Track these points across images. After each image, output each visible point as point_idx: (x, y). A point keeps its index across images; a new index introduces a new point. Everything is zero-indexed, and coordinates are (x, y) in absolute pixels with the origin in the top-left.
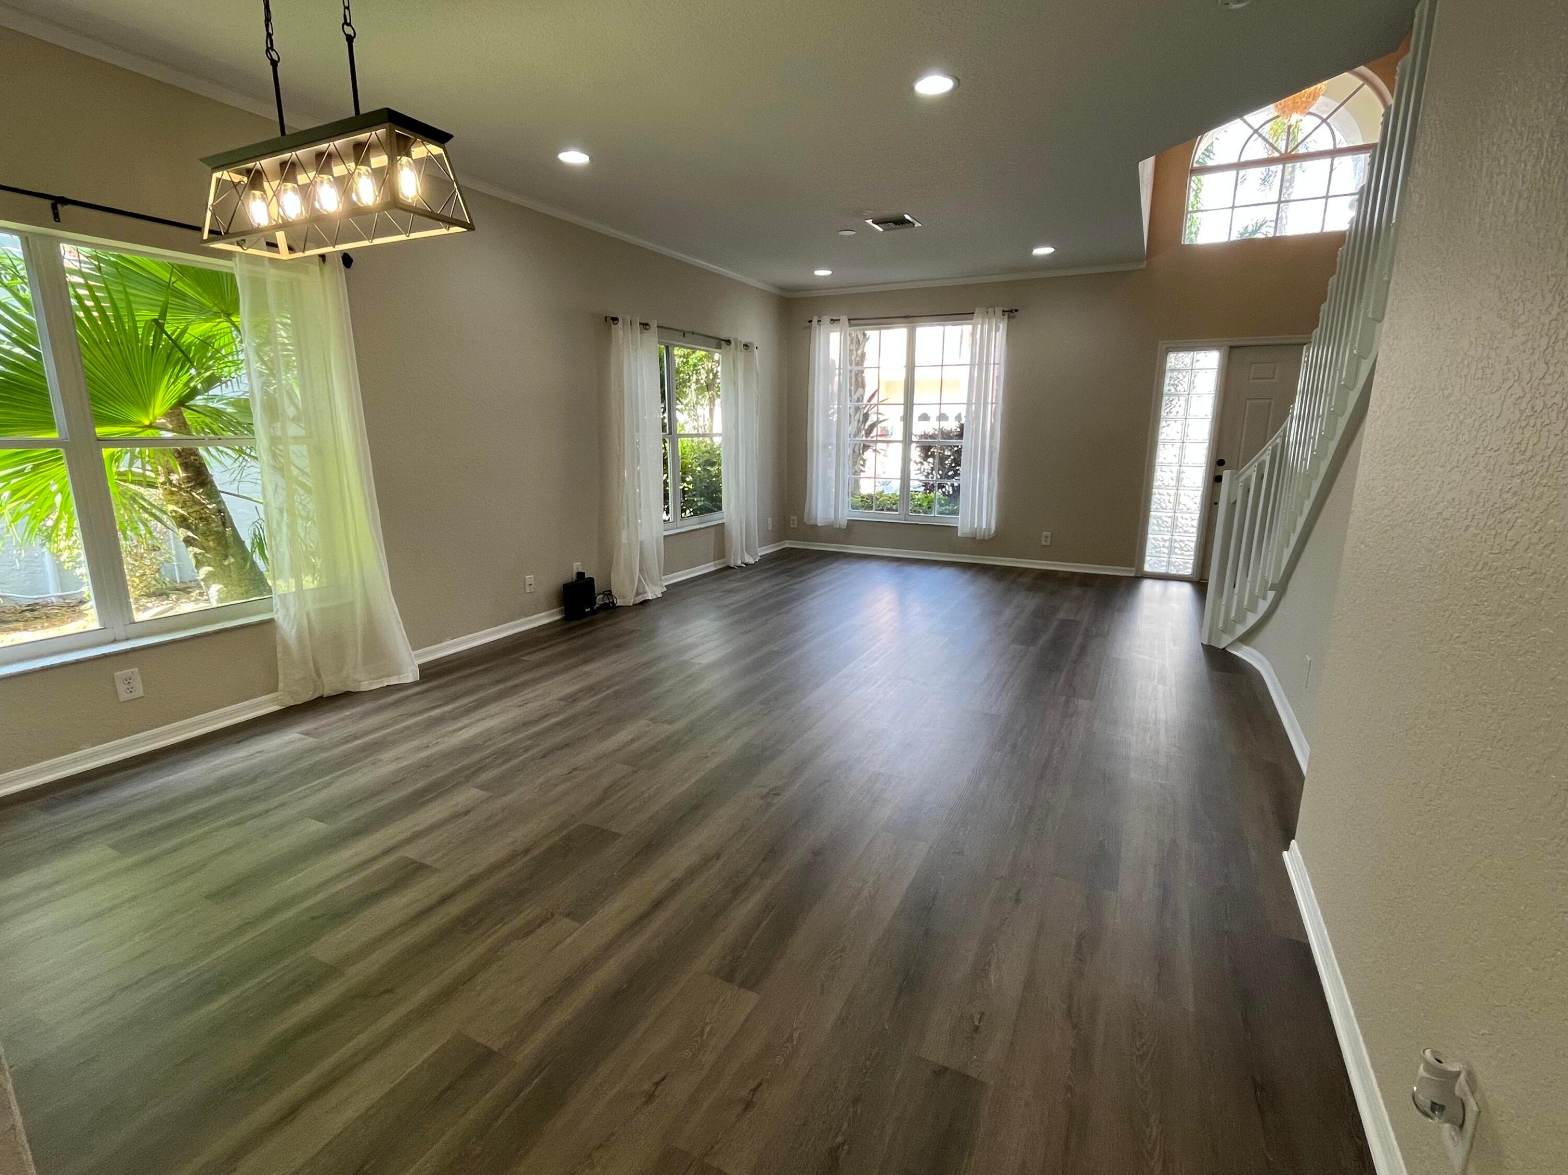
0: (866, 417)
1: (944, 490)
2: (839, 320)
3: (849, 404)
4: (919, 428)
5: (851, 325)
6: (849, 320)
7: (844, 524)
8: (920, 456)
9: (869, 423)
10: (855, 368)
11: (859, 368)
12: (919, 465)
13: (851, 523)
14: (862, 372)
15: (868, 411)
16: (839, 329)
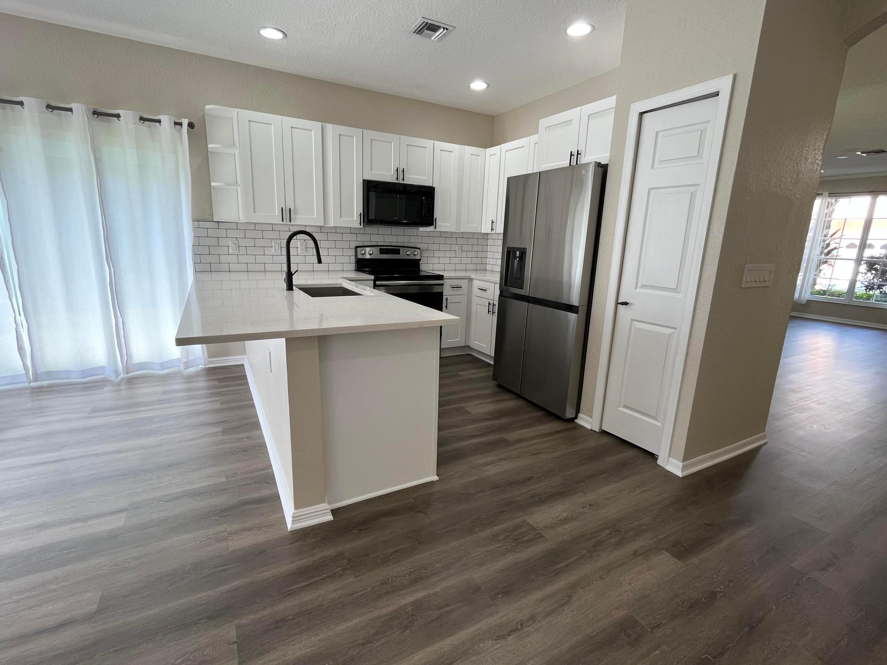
0: (828, 245)
1: (881, 290)
2: (822, 194)
3: (820, 238)
4: (868, 253)
5: (829, 196)
6: (829, 194)
7: (804, 302)
8: (865, 269)
9: (829, 249)
10: (828, 219)
11: (829, 219)
12: (864, 274)
13: (809, 301)
14: (830, 221)
15: (830, 241)
16: (821, 198)
